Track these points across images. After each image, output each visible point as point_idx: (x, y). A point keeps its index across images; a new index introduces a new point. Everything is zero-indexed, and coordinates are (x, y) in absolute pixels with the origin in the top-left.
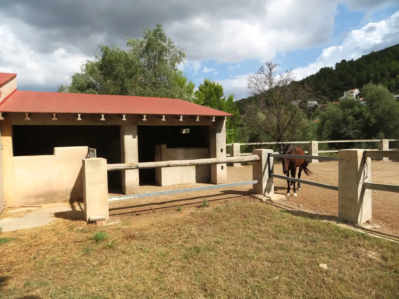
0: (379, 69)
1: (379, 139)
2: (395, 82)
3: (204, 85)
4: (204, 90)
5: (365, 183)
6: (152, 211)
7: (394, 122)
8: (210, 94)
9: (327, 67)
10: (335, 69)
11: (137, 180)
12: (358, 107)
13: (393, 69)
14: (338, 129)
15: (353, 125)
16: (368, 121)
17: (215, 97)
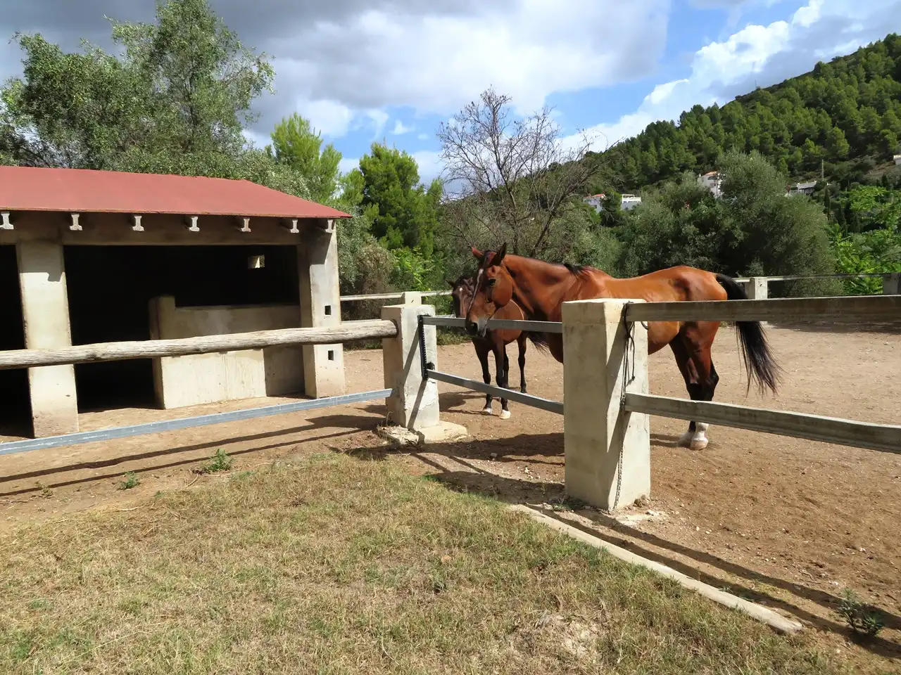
0: (770, 127)
1: (747, 276)
2: (803, 156)
3: (372, 157)
4: (372, 170)
5: (627, 394)
6: (40, 492)
7: (784, 239)
8: (386, 179)
9: (662, 121)
10: (679, 126)
11: (68, 396)
12: (706, 205)
13: (798, 127)
14: (663, 256)
15: (697, 246)
16: (729, 236)
17: (398, 184)
